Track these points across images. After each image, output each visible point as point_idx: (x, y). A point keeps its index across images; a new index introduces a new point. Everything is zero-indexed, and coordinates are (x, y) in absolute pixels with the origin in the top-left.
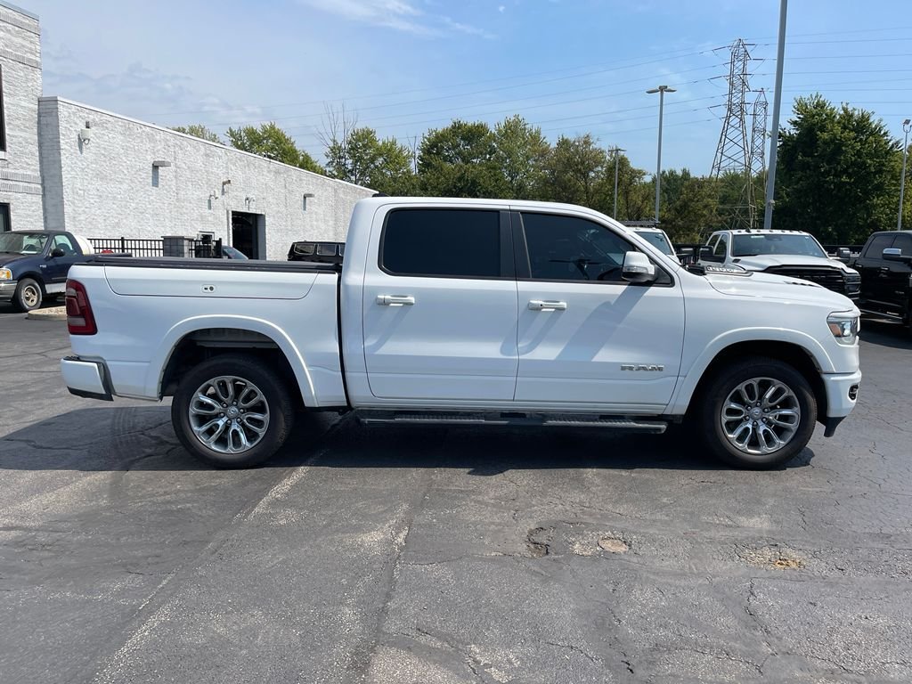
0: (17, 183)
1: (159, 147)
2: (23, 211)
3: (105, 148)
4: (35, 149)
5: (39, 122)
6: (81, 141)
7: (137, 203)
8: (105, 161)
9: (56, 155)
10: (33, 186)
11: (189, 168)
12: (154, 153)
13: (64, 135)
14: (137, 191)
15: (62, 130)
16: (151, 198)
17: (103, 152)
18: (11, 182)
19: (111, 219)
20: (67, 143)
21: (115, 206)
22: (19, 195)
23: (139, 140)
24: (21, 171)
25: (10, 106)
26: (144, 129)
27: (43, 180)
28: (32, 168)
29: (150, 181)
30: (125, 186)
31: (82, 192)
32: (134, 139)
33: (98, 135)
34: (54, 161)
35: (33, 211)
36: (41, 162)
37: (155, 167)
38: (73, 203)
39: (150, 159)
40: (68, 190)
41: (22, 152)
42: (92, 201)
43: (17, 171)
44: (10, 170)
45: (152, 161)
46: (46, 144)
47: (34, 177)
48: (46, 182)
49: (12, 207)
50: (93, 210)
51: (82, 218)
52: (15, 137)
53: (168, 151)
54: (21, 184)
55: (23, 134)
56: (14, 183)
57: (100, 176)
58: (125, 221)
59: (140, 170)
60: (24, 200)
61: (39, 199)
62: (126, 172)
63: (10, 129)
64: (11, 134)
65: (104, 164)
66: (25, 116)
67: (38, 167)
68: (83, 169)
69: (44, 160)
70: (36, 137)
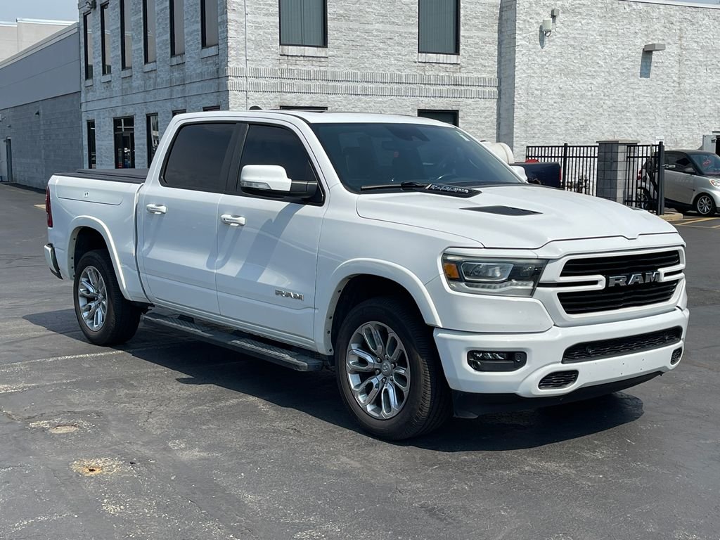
0: (469, 88)
1: (656, 27)
2: (474, 118)
3: (575, 38)
4: (494, 49)
5: (500, 19)
6: (543, 34)
7: (615, 100)
8: (573, 53)
9: (512, 53)
10: (487, 89)
11: (702, 47)
12: (647, 35)
13: (521, 29)
14: (616, 85)
15: (519, 24)
16: (638, 92)
17: (572, 43)
18: (462, 88)
19: (576, 121)
20: (524, 39)
21: (582, 106)
22: (470, 101)
23: (625, 22)
24: (475, 75)
25: (467, 5)
26: (634, 6)
27: (500, 82)
28: (489, 69)
29: (638, 70)
30: (600, 80)
31: (538, 93)
32: (618, 21)
33: (566, 23)
34: (510, 60)
35: (486, 118)
36: (499, 62)
37: (648, 53)
38: (527, 107)
39: (640, 43)
40: (520, 92)
41: (479, 54)
42: (551, 102)
43: (470, 75)
44: (462, 75)
45: (643, 46)
46: (505, 42)
47: (490, 80)
48: (502, 84)
49: (461, 114)
50: (552, 113)
51: (536, 123)
52: (471, 37)
53: (670, 29)
54: (473, 89)
55: (480, 34)
56: (466, 88)
57: (566, 72)
58: (594, 123)
59: (623, 58)
60: (475, 106)
61: (493, 104)
62: (601, 63)
63: (466, 30)
64: (466, 35)
65: (573, 57)
66: (486, 13)
67: (495, 68)
68: (543, 66)
69: (503, 60)
70: (496, 35)
